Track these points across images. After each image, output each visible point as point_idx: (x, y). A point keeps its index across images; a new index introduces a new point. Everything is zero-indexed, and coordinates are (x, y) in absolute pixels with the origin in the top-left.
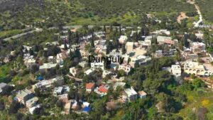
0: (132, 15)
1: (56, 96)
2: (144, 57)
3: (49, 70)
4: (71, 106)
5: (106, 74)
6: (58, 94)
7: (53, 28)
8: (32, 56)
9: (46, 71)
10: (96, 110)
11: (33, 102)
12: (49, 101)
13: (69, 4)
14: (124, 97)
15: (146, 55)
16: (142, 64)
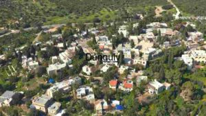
0: (109, 11)
1: (80, 98)
2: (154, 49)
3: (58, 71)
4: (103, 107)
5: (124, 69)
6: (82, 96)
7: (30, 28)
8: (31, 58)
9: (56, 73)
10: (129, 107)
11: (57, 108)
12: (73, 105)
13: (38, 3)
14: (150, 90)
15: (154, 47)
16: (154, 56)
